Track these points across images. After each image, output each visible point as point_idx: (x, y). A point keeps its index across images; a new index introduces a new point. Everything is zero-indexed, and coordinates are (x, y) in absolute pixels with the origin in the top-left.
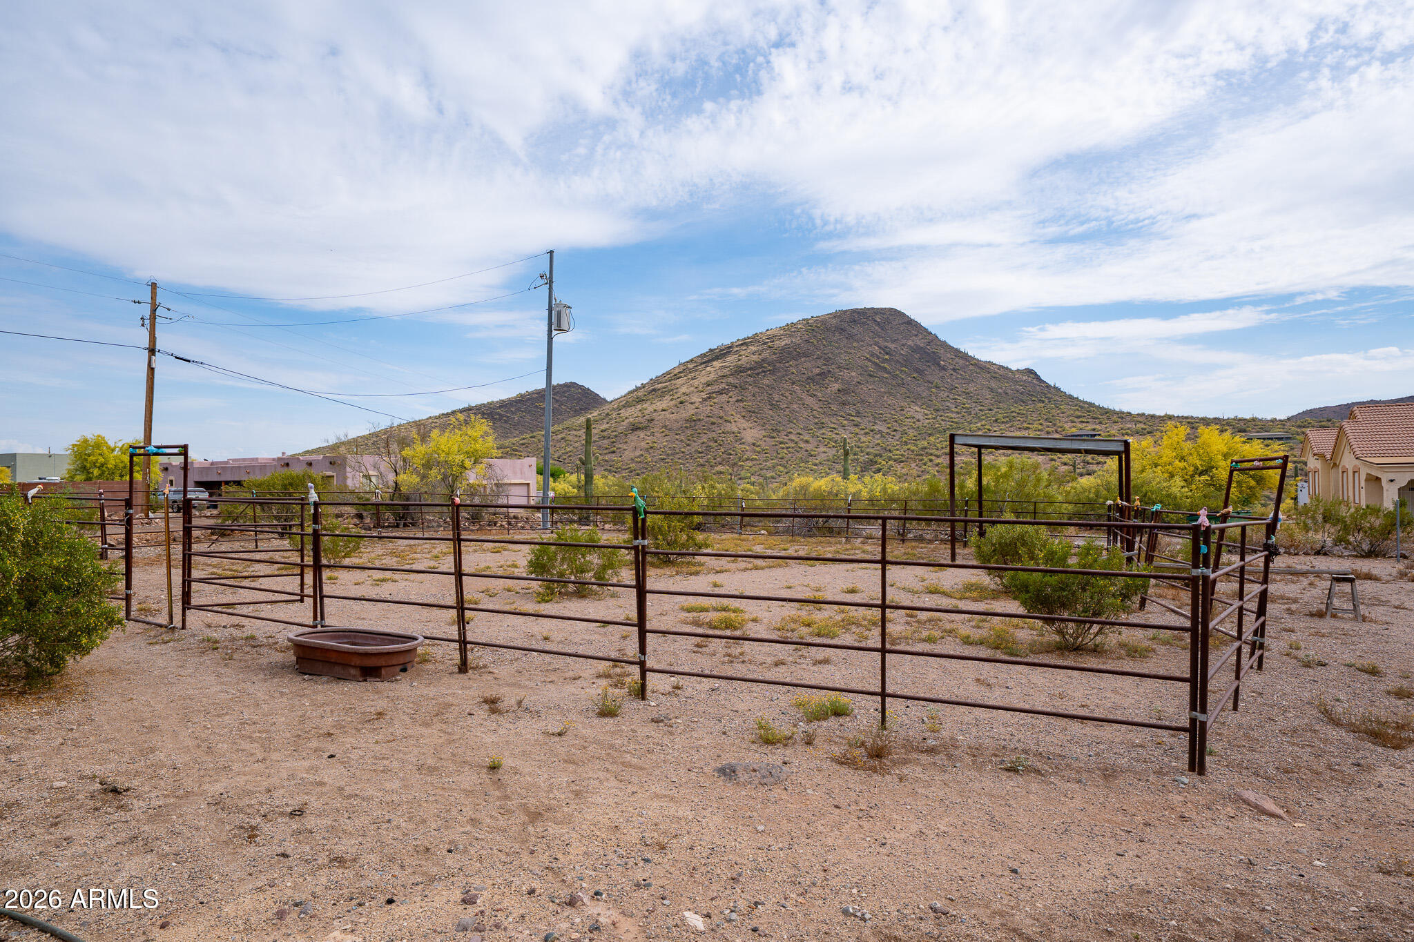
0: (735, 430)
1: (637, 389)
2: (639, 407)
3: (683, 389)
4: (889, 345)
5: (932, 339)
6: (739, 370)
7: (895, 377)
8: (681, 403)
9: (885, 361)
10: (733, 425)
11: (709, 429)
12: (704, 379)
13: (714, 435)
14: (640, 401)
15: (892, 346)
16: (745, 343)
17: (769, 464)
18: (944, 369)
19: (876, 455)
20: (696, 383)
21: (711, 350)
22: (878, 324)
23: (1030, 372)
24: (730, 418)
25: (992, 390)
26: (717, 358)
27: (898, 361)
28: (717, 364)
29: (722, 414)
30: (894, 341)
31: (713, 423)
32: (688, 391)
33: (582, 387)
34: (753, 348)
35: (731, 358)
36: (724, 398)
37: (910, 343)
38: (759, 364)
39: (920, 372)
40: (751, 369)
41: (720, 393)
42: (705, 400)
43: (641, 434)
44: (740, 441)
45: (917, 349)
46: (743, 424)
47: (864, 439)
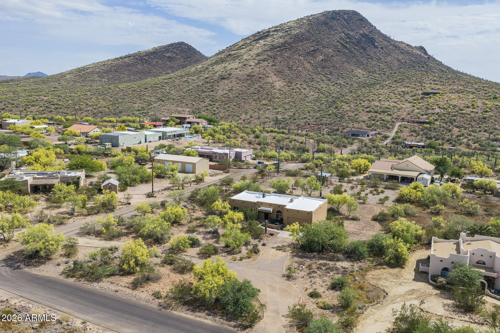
0: (271, 81)
1: (220, 53)
2: (223, 65)
3: (245, 57)
4: (350, 33)
5: (373, 30)
6: (273, 48)
7: (351, 52)
8: (245, 65)
9: (347, 42)
10: (270, 79)
11: (259, 81)
12: (255, 51)
13: (261, 84)
14: (222, 61)
15: (351, 33)
16: (276, 29)
17: (287, 101)
18: (376, 47)
19: (336, 98)
20: (251, 53)
21: (259, 33)
22: (345, 20)
23: (422, 48)
24: (269, 75)
25: (398, 60)
26: (261, 38)
27: (353, 43)
28: (261, 42)
29: (265, 72)
30: (352, 31)
31: (260, 78)
32: (248, 58)
33: (187, 45)
34: (281, 34)
35: (269, 39)
36: (266, 63)
37: (361, 32)
38: (283, 44)
39: (364, 49)
40: (279, 47)
41: (264, 60)
42: (256, 64)
43: (226, 82)
44: (273, 87)
45: (364, 35)
46: (275, 78)
47: (332, 88)
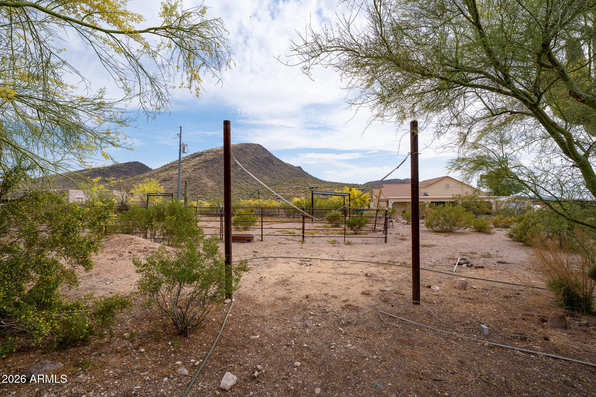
0: (205, 182)
1: (165, 166)
2: (167, 172)
3: (185, 167)
4: (257, 156)
5: (271, 155)
6: (206, 161)
7: (259, 167)
8: (184, 172)
9: (256, 161)
10: (204, 180)
11: (195, 182)
12: (193, 164)
13: (196, 184)
14: (166, 170)
15: (259, 156)
16: (208, 152)
17: (217, 194)
18: (274, 165)
19: (254, 192)
20: (189, 165)
21: (195, 153)
22: (254, 149)
23: (300, 167)
24: (203, 178)
25: (289, 172)
26: (197, 156)
27: (260, 162)
28: (197, 158)
29: (199, 176)
30: (259, 155)
31: (196, 180)
32: (186, 167)
33: (141, 164)
34: (211, 154)
35: (203, 157)
36: (200, 171)
37: (264, 156)
38: (213, 160)
39: (267, 166)
40: (210, 161)
41: (199, 169)
42: (193, 171)
43: (168, 183)
44: (207, 186)
45: (266, 158)
46: (207, 180)
47: (249, 187)
